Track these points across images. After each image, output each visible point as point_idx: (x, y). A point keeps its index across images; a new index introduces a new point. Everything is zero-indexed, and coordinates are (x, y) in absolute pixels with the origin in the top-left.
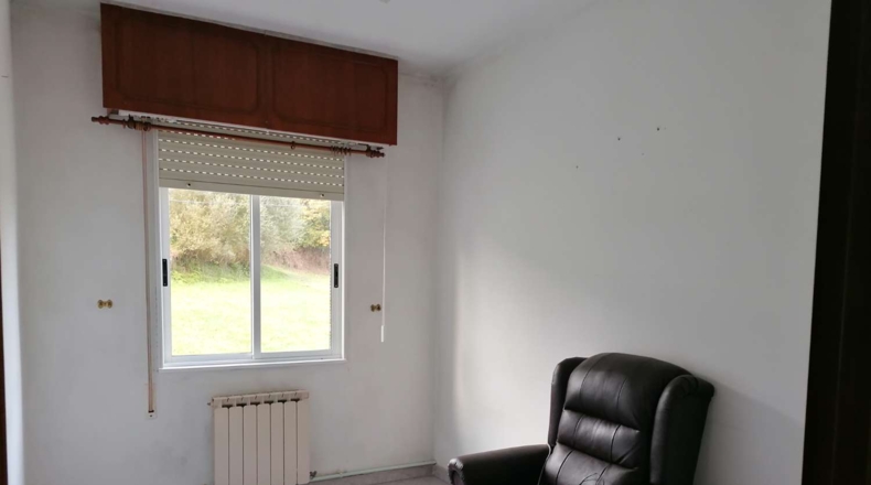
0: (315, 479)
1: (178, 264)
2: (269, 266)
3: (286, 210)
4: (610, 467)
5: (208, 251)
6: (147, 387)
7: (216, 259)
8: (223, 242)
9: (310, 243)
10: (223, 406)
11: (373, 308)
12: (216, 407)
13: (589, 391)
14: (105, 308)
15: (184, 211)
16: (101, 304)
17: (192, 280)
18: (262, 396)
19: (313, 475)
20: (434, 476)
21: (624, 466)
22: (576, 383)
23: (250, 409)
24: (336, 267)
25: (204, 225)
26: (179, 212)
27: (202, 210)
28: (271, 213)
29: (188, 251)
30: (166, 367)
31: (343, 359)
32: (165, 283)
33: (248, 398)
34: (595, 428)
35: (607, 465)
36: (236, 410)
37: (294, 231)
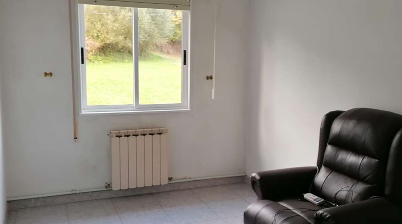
0: (172, 182)
1: (100, 51)
2: (152, 52)
3: (163, 18)
4: (357, 183)
5: (117, 44)
6: (73, 124)
7: (122, 49)
8: (125, 38)
9: (177, 38)
10: (117, 136)
11: (208, 78)
12: (112, 137)
13: (345, 133)
14: (48, 77)
15: (103, 20)
16: (46, 74)
17: (108, 61)
18: (140, 131)
19: (170, 179)
20: (244, 183)
21: (366, 182)
22: (336, 127)
23: (132, 138)
24: (185, 52)
25: (114, 28)
26: (100, 21)
27: (113, 19)
28: (153, 20)
29: (105, 44)
30: (83, 112)
31: (189, 109)
32: (83, 62)
33: (131, 132)
34: (348, 157)
35: (355, 181)
36: (124, 139)
37: (167, 31)
